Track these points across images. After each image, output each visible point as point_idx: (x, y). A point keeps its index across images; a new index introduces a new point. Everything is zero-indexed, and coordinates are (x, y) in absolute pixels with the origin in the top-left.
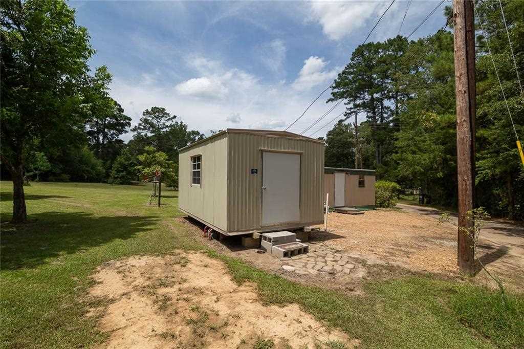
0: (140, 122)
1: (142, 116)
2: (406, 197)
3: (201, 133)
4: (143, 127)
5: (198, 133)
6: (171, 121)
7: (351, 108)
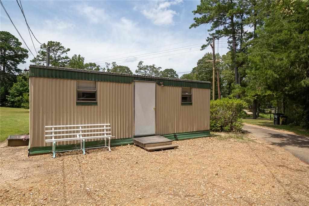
0: (38, 54)
1: (40, 49)
2: (265, 115)
3: (97, 65)
4: (41, 59)
5: (94, 65)
6: (65, 53)
7: (213, 34)
